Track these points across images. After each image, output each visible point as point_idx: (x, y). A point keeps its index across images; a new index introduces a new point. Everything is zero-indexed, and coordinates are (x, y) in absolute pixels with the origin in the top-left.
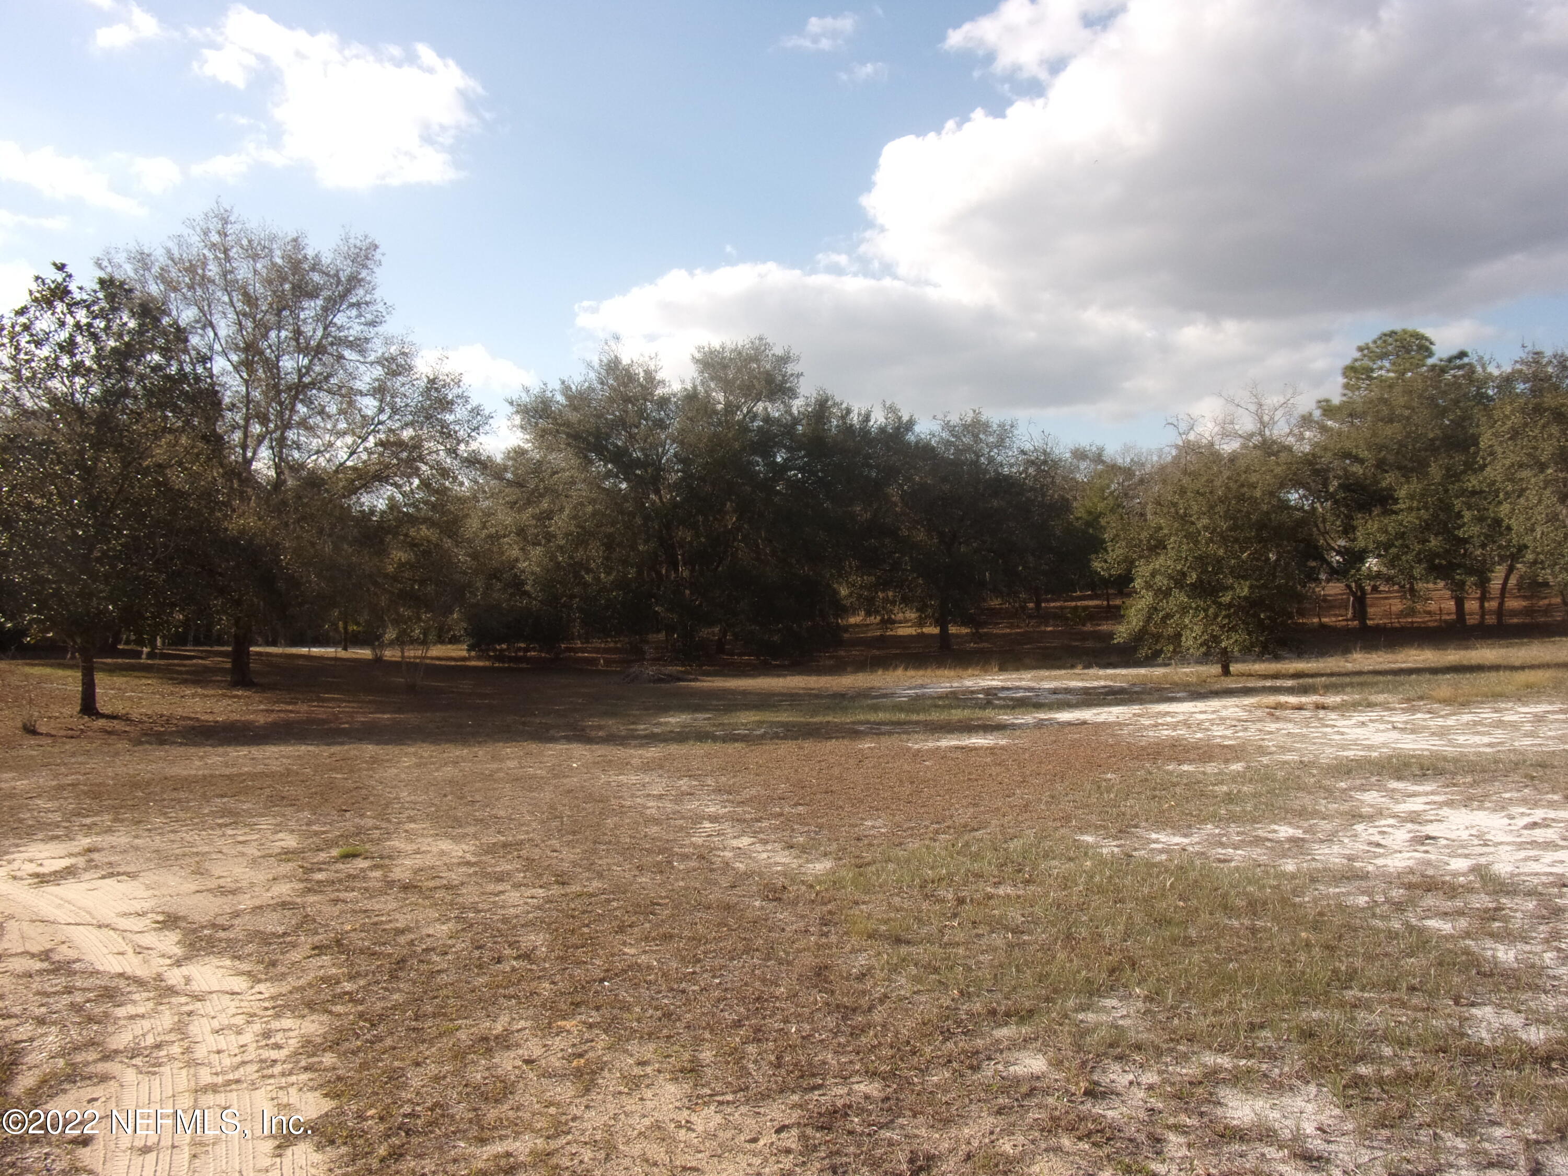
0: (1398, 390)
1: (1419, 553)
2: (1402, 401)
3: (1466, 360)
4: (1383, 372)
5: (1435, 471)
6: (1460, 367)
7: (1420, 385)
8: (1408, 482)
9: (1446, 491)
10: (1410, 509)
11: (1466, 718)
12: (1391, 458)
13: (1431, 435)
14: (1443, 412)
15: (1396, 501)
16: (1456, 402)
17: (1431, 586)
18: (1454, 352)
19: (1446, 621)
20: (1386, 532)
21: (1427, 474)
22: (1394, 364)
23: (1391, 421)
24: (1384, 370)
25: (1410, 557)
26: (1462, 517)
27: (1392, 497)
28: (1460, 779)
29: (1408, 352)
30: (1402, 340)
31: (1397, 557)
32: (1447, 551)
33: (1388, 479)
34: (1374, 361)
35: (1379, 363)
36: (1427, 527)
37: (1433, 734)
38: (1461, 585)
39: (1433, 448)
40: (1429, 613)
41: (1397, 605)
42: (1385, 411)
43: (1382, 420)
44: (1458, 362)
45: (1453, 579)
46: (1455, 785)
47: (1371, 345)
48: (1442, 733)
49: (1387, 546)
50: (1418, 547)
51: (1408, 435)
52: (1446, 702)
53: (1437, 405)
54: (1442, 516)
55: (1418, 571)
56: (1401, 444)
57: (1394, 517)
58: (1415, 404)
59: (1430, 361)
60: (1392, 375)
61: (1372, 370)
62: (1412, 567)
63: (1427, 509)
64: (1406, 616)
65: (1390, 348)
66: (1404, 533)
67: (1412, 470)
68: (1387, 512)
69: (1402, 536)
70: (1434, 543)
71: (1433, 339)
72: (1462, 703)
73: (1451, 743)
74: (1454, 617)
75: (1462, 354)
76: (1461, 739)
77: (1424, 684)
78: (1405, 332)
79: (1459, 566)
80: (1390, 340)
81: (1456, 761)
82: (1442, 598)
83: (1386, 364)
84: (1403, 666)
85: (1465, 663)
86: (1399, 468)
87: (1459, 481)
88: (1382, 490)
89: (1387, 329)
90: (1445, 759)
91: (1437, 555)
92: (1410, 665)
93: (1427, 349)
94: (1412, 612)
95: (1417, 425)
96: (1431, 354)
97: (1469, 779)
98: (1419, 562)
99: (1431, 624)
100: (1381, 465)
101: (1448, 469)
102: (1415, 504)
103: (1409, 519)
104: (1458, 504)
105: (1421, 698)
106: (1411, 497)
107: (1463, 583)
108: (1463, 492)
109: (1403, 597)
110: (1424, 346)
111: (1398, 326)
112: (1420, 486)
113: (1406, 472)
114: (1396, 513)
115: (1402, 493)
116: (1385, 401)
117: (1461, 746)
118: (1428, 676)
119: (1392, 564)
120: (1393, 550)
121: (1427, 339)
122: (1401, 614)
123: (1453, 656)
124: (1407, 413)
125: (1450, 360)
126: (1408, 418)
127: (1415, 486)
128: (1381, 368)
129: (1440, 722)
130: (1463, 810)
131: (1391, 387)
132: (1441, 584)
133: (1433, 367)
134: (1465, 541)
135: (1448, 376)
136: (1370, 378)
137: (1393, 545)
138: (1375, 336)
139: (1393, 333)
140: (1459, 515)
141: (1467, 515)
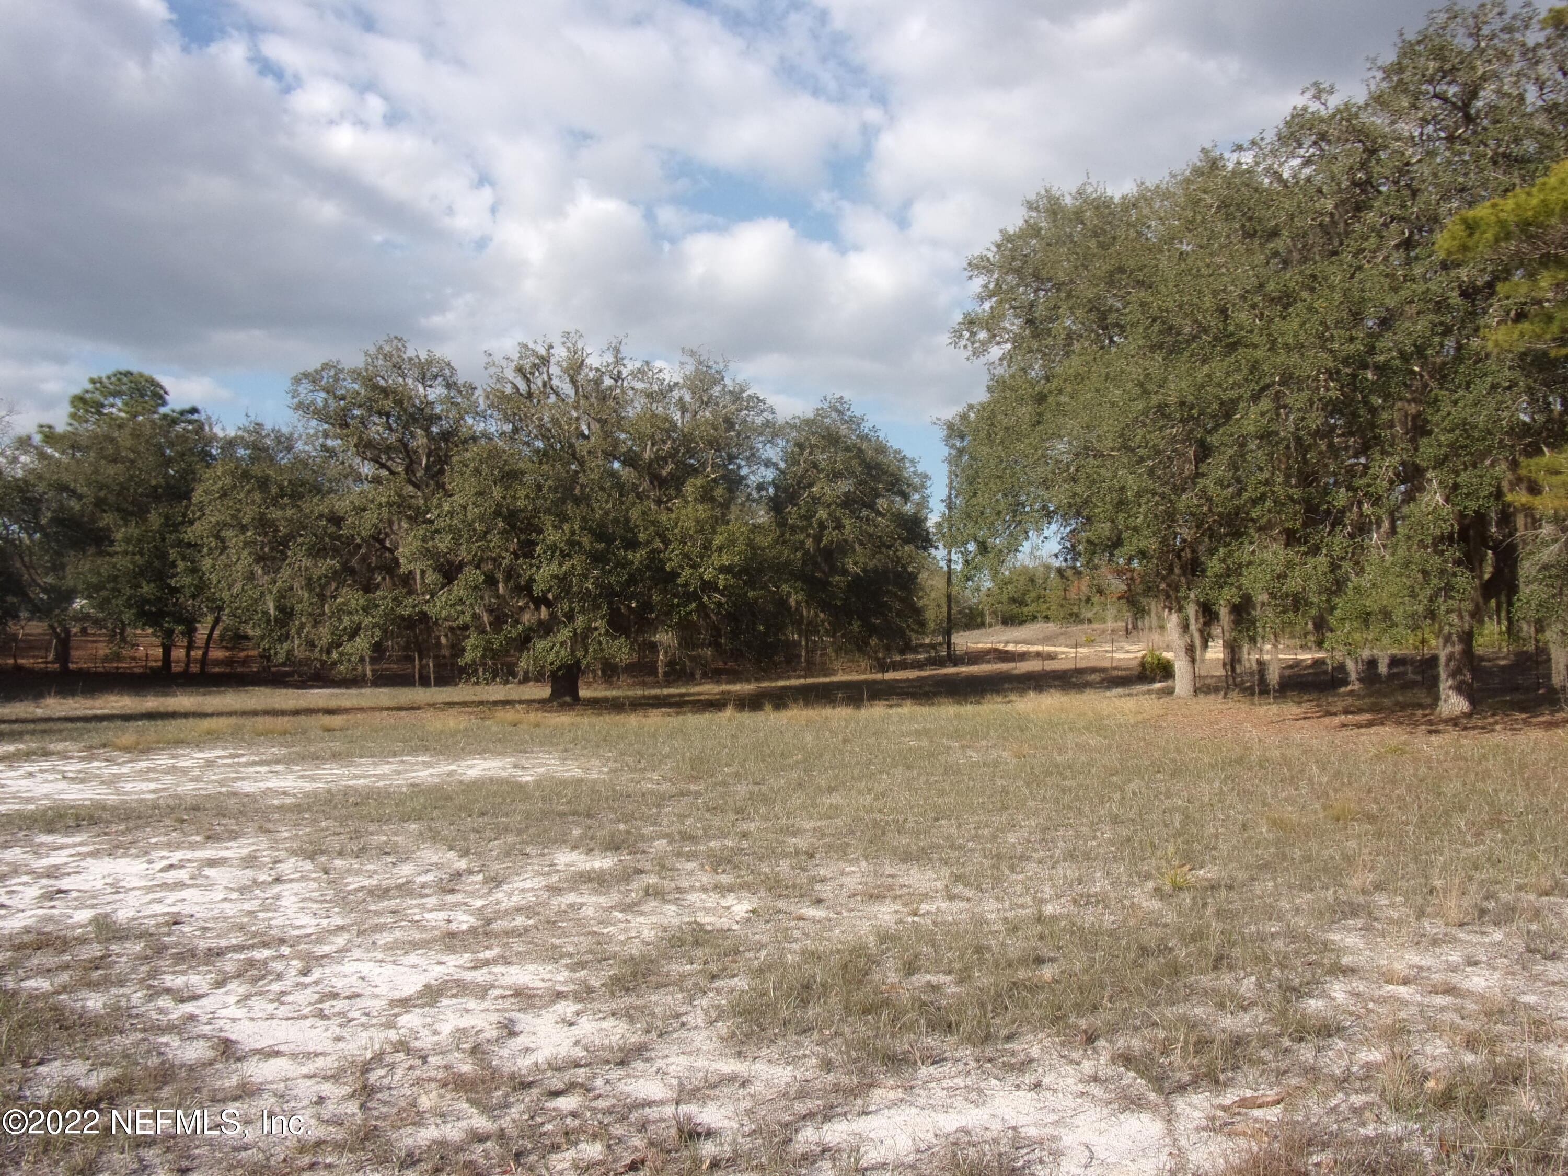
0: (127, 431)
1: (129, 598)
2: (128, 444)
3: (196, 417)
4: (114, 410)
5: (155, 519)
6: (190, 422)
7: (148, 431)
8: (126, 525)
9: (163, 540)
10: (126, 553)
11: (143, 764)
12: (112, 499)
13: (154, 483)
14: (169, 462)
15: (112, 543)
16: (182, 455)
17: (139, 632)
18: (187, 406)
19: (152, 668)
20: (99, 574)
21: (146, 520)
22: (126, 404)
23: (115, 461)
24: (116, 408)
25: (120, 602)
26: (175, 566)
27: (108, 538)
28: (114, 827)
29: (142, 396)
30: (136, 383)
31: (107, 600)
32: (159, 599)
33: (107, 519)
34: (106, 397)
35: (111, 400)
36: (142, 572)
37: (103, 782)
38: (169, 633)
39: (155, 495)
40: (134, 658)
41: (103, 650)
42: (110, 450)
43: (105, 458)
44: (190, 417)
45: (161, 626)
46: (106, 834)
47: (105, 380)
48: (111, 781)
49: (98, 588)
50: (128, 592)
51: (131, 477)
52: (126, 749)
53: (163, 454)
54: (157, 563)
55: (127, 616)
56: (123, 488)
57: (107, 558)
58: (141, 448)
59: (163, 410)
60: (123, 415)
61: (103, 406)
62: (121, 612)
63: (142, 555)
64: (112, 660)
65: (124, 388)
66: (116, 577)
67: (132, 514)
68: (101, 553)
69: (115, 579)
70: (147, 589)
71: (168, 388)
72: (141, 749)
73: (118, 792)
74: (160, 664)
75: (194, 410)
76: (128, 787)
77: (110, 731)
78: (141, 375)
79: (169, 614)
80: (125, 380)
81: (114, 808)
82: (151, 645)
83: (119, 402)
84: (99, 712)
85: (162, 709)
86: (119, 510)
87: (177, 531)
88: (101, 529)
89: (124, 368)
90: (104, 808)
91: (148, 602)
92: (106, 711)
93: (161, 397)
94: (118, 657)
95: (140, 470)
96: (164, 403)
97: (122, 827)
98: (129, 607)
99: (137, 670)
100: (100, 504)
101: (167, 518)
102: (130, 548)
103: (123, 563)
104: (173, 553)
105: (104, 746)
106: (128, 540)
107: (172, 631)
108: (179, 543)
109: (110, 641)
110: (158, 395)
111: (135, 368)
112: (137, 531)
113: (125, 515)
114: (111, 555)
115: (119, 536)
116: (112, 440)
117: (127, 793)
118: (119, 723)
119: (101, 607)
120: (104, 593)
121: (162, 388)
122: (106, 659)
123: (151, 703)
124: (132, 456)
125: (182, 413)
126: (132, 462)
127: (134, 530)
128: (112, 406)
129: (115, 769)
130: (107, 859)
131: (120, 427)
132: (150, 631)
133: (165, 417)
134: (175, 590)
135: (178, 428)
136: (99, 413)
137: (104, 588)
138: (110, 370)
139: (128, 374)
140: (173, 565)
141: (181, 565)
